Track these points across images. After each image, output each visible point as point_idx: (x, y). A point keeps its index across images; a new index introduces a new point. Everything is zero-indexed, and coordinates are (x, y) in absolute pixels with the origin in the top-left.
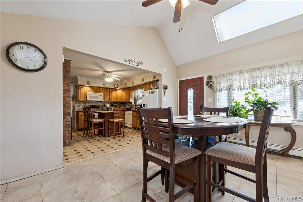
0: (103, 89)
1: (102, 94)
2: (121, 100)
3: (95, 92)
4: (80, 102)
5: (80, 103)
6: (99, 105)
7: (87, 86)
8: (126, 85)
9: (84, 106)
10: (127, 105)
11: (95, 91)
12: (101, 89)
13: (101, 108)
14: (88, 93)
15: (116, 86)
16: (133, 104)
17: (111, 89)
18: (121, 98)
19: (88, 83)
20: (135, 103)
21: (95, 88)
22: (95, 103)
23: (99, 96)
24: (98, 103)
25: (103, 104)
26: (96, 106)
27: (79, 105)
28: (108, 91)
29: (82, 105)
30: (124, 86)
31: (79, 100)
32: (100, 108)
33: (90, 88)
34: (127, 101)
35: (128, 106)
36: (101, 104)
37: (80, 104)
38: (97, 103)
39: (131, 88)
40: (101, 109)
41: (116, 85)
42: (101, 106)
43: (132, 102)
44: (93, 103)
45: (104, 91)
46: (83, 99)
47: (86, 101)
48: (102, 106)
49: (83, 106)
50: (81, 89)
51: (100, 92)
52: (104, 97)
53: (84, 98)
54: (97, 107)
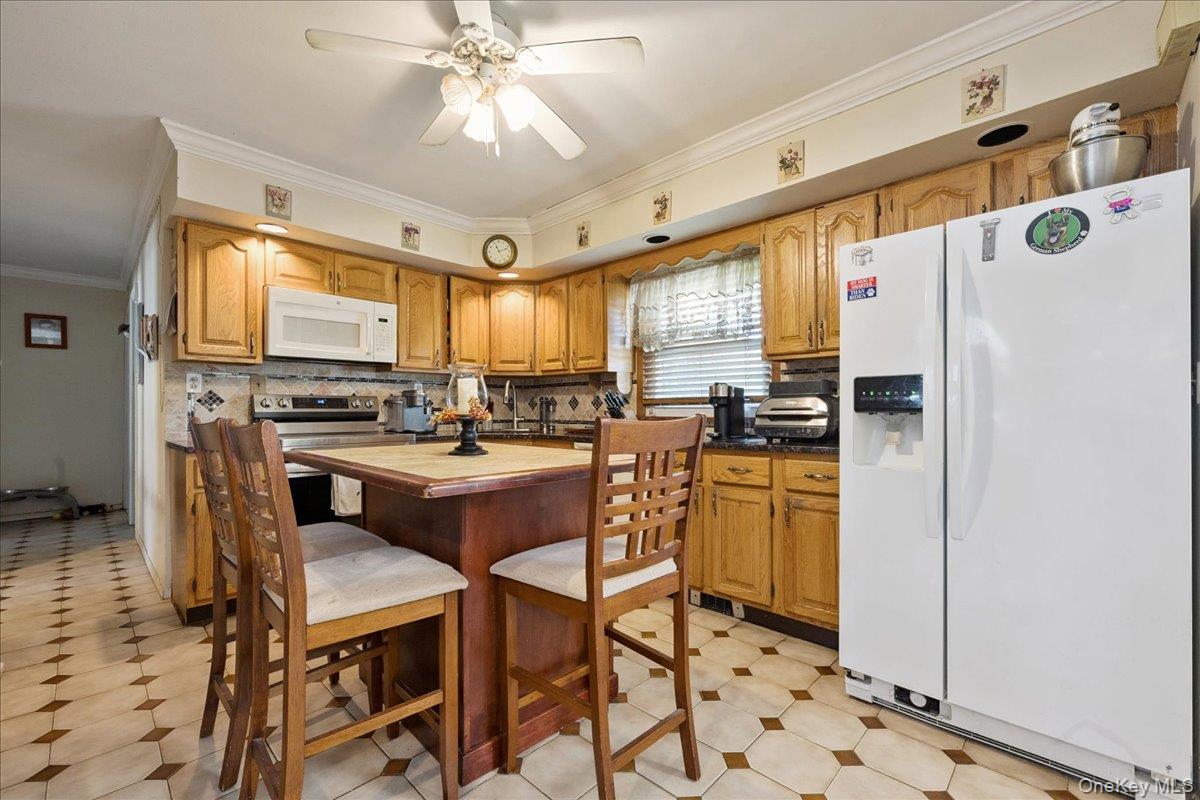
0: (402, 272)
1: (390, 311)
2: (528, 359)
3: (335, 289)
4: (210, 367)
5: (209, 376)
6: (368, 398)
7: (265, 236)
8: (582, 241)
9: (245, 406)
10: (562, 399)
11: (335, 285)
12: (381, 274)
13: (381, 418)
14: (279, 292)
15: (499, 253)
16: (623, 386)
17: (454, 281)
18: (528, 350)
19: (276, 199)
20: (634, 382)
21: (341, 259)
22: (338, 379)
23: (370, 327)
24: (363, 380)
25: (397, 391)
26: (342, 402)
27: (200, 390)
28: (438, 294)
29: (221, 391)
30: (567, 252)
31: (195, 345)
32: (373, 417)
33: (299, 255)
34: (582, 364)
35: (574, 403)
36: (382, 391)
37: (210, 387)
38: (351, 380)
39: (612, 271)
40: (381, 428)
41: (502, 244)
42: (381, 401)
43: (615, 373)
44: (317, 379)
45: (404, 287)
46: (237, 343)
47: (259, 360)
48: (389, 403)
49: (234, 402)
50: (211, 254)
51: (374, 294)
52: (407, 334)
53: (238, 334)
54: (350, 409)
